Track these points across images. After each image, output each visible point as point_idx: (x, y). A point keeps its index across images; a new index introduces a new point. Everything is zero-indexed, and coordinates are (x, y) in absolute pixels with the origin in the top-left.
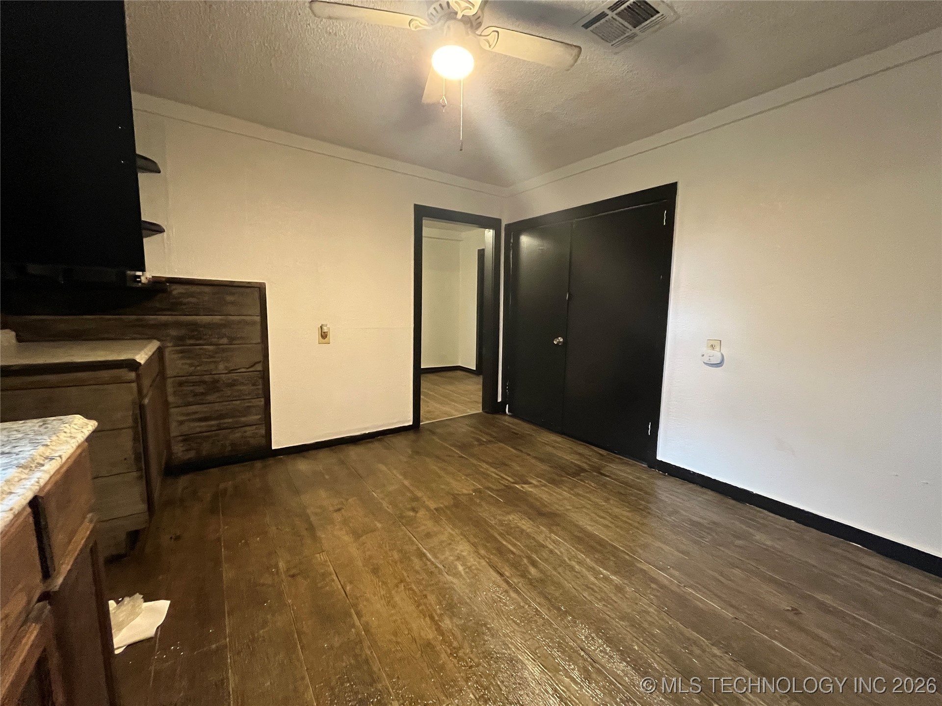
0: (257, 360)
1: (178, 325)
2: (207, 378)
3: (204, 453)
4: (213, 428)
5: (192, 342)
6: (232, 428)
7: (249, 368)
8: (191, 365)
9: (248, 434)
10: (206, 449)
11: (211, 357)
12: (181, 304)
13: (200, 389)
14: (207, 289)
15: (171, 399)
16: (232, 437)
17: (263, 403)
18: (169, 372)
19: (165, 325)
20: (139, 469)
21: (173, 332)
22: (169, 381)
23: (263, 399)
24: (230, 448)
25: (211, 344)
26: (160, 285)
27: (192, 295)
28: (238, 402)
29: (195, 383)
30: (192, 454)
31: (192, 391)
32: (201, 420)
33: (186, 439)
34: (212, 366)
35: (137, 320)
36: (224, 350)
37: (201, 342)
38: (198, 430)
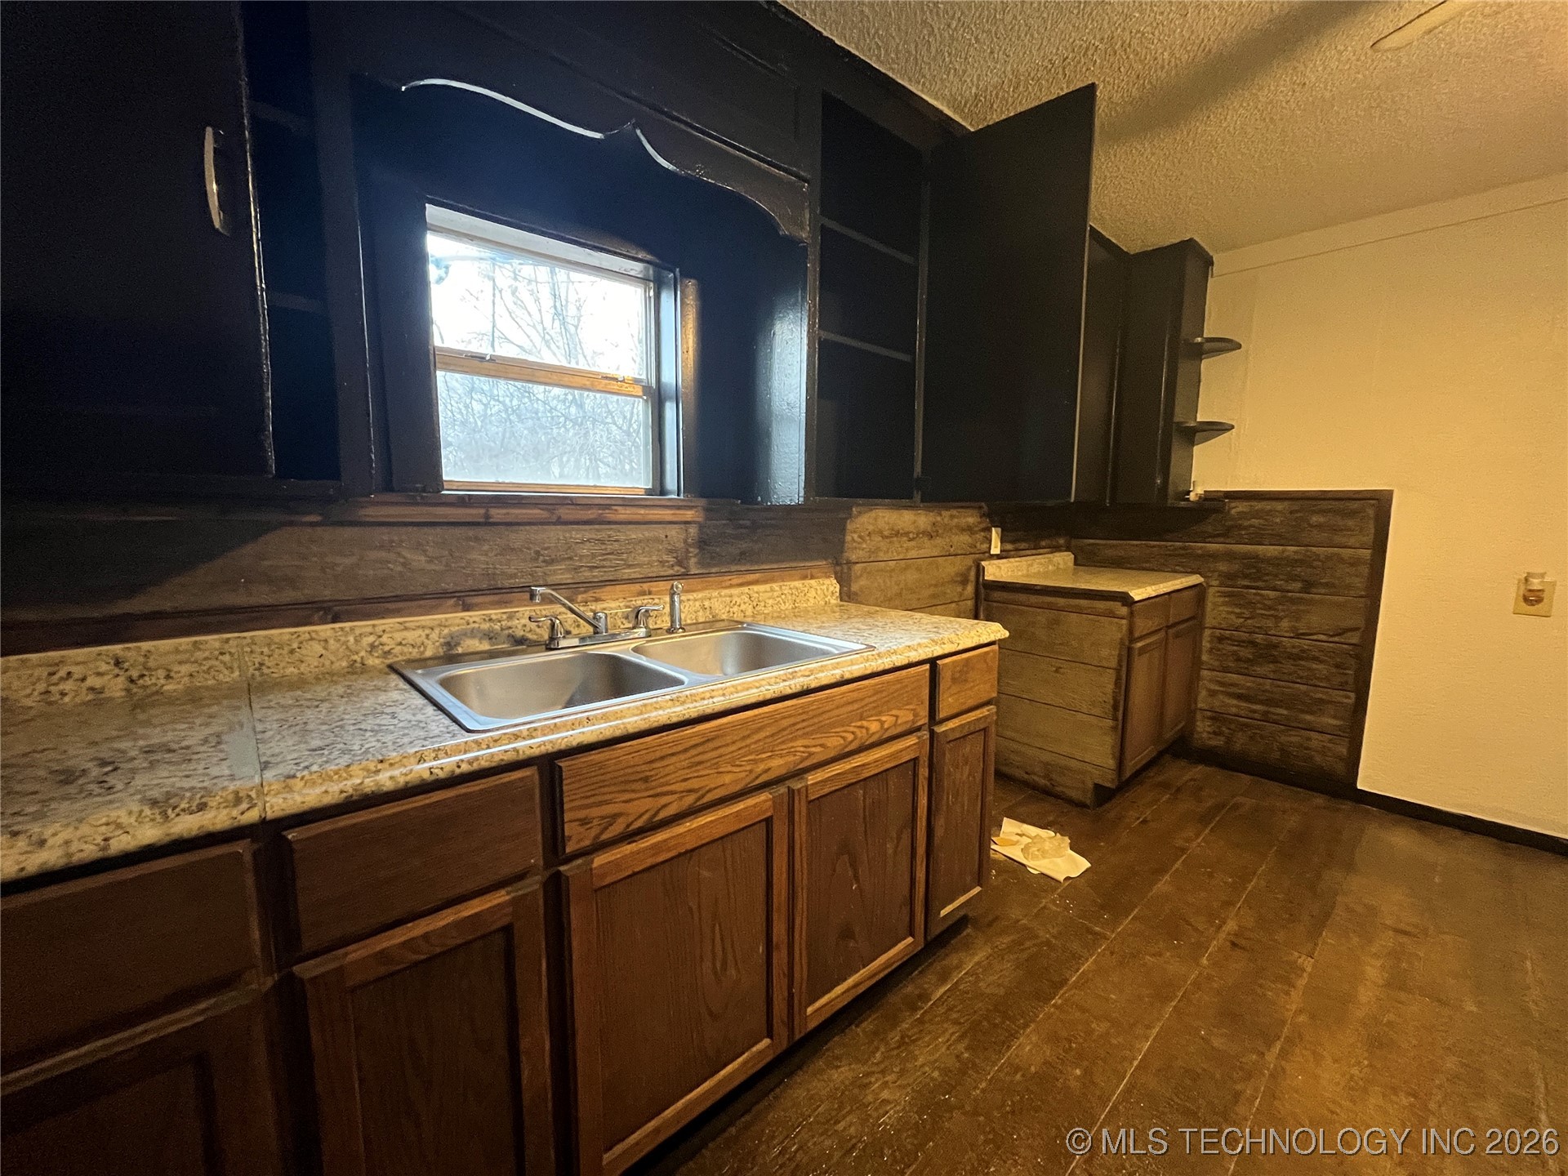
0: (1349, 623)
1: (1230, 556)
2: (1259, 638)
3: (1238, 747)
4: (1256, 716)
5: (1246, 583)
6: (1288, 725)
7: (1332, 636)
8: (1239, 616)
9: (1314, 744)
10: (1240, 741)
11: (1270, 608)
12: (1240, 527)
13: (1246, 653)
14: (1279, 506)
15: (1205, 657)
16: (1284, 739)
17: (1351, 701)
18: (1209, 621)
19: (1214, 556)
20: (1115, 719)
21: (1223, 567)
22: (1207, 632)
23: (1353, 695)
24: (1277, 755)
25: (1274, 589)
26: (1215, 503)
27: (1256, 515)
28: (1303, 687)
29: (1240, 643)
30: (1218, 742)
31: (1234, 653)
32: (1240, 697)
33: (1216, 717)
34: (1270, 623)
35: (1183, 548)
36: (1292, 601)
37: (1260, 584)
38: (1234, 710)
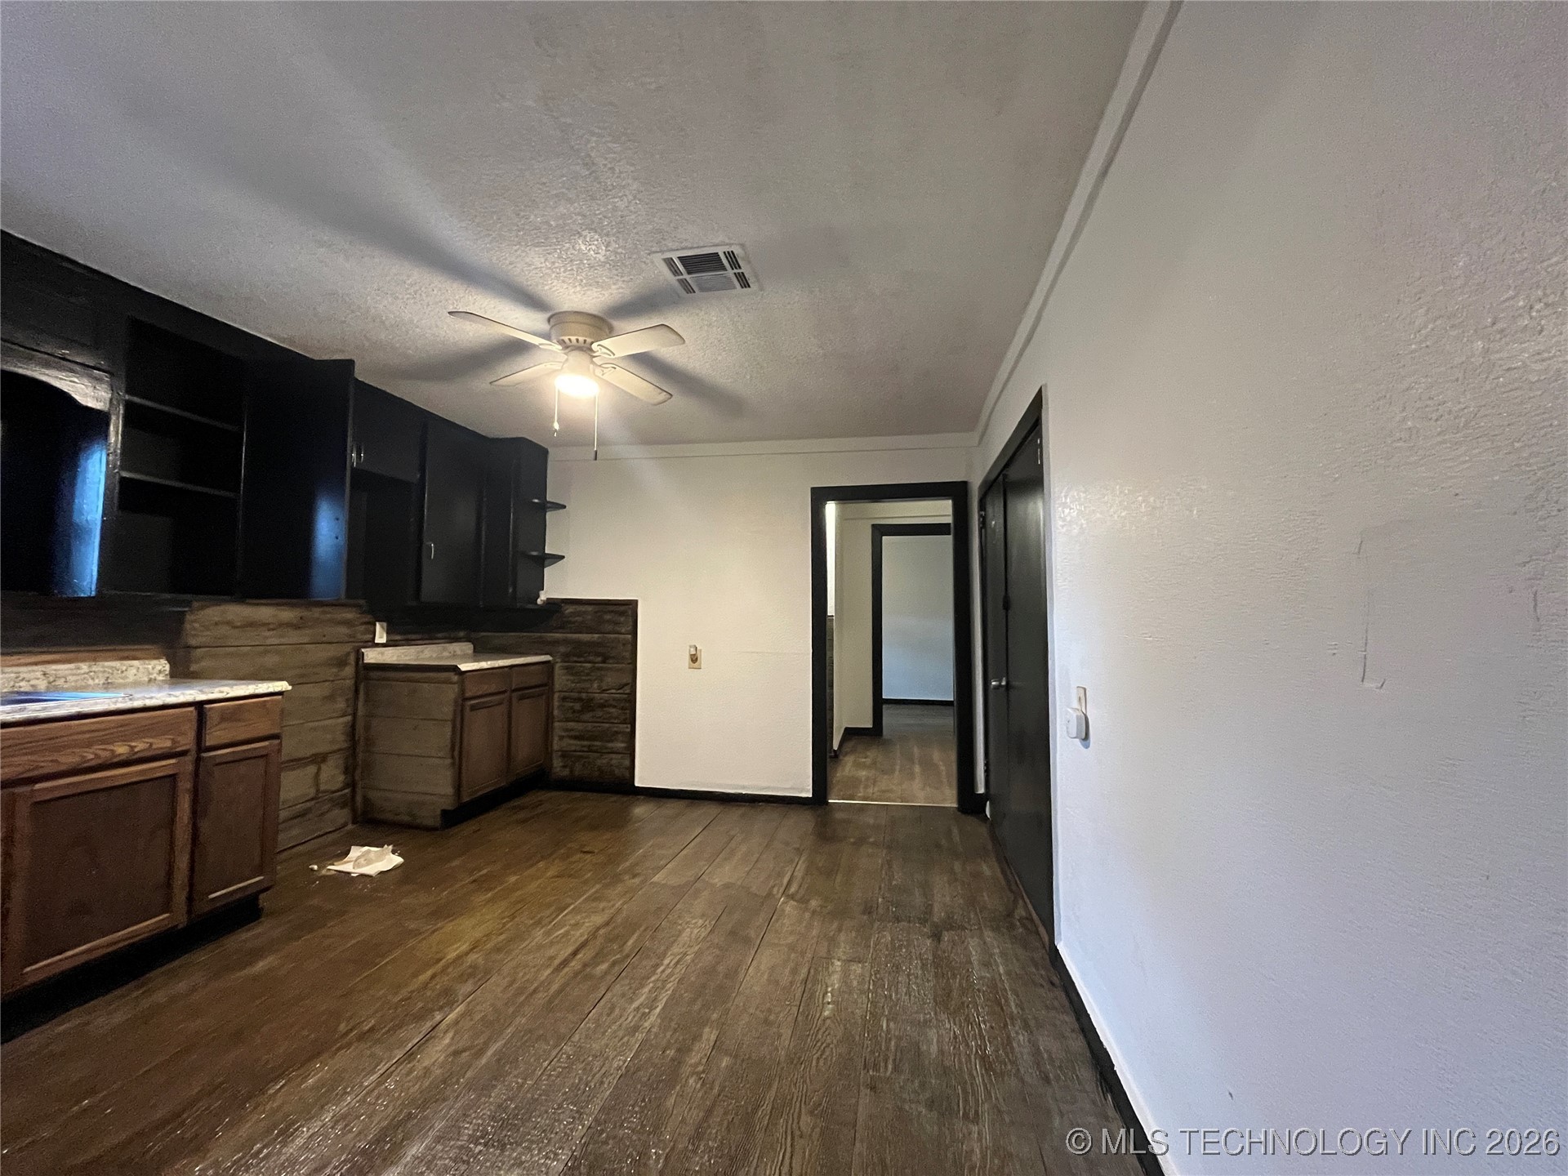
0: (625, 681)
1: (566, 642)
2: (584, 695)
3: (577, 773)
4: (585, 749)
5: (575, 659)
6: (601, 752)
7: (619, 689)
8: (573, 682)
9: (614, 762)
10: (578, 769)
11: (588, 675)
12: (570, 622)
13: (577, 706)
14: (590, 608)
15: (556, 712)
16: (599, 762)
17: (629, 730)
18: (557, 687)
19: (556, 642)
21: (562, 649)
22: (556, 696)
23: (629, 726)
24: (597, 773)
25: (589, 662)
26: (555, 605)
27: (579, 614)
28: (607, 725)
29: (576, 700)
30: (566, 772)
31: (572, 708)
32: (576, 738)
33: (565, 755)
34: (587, 685)
35: (540, 637)
36: (598, 669)
37: (582, 659)
38: (573, 748)
